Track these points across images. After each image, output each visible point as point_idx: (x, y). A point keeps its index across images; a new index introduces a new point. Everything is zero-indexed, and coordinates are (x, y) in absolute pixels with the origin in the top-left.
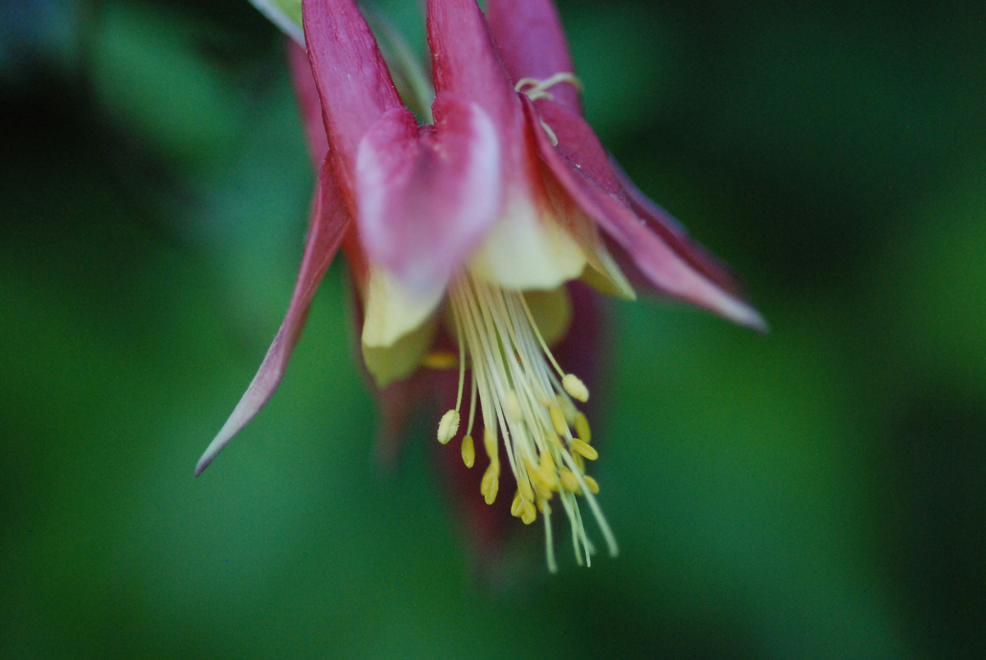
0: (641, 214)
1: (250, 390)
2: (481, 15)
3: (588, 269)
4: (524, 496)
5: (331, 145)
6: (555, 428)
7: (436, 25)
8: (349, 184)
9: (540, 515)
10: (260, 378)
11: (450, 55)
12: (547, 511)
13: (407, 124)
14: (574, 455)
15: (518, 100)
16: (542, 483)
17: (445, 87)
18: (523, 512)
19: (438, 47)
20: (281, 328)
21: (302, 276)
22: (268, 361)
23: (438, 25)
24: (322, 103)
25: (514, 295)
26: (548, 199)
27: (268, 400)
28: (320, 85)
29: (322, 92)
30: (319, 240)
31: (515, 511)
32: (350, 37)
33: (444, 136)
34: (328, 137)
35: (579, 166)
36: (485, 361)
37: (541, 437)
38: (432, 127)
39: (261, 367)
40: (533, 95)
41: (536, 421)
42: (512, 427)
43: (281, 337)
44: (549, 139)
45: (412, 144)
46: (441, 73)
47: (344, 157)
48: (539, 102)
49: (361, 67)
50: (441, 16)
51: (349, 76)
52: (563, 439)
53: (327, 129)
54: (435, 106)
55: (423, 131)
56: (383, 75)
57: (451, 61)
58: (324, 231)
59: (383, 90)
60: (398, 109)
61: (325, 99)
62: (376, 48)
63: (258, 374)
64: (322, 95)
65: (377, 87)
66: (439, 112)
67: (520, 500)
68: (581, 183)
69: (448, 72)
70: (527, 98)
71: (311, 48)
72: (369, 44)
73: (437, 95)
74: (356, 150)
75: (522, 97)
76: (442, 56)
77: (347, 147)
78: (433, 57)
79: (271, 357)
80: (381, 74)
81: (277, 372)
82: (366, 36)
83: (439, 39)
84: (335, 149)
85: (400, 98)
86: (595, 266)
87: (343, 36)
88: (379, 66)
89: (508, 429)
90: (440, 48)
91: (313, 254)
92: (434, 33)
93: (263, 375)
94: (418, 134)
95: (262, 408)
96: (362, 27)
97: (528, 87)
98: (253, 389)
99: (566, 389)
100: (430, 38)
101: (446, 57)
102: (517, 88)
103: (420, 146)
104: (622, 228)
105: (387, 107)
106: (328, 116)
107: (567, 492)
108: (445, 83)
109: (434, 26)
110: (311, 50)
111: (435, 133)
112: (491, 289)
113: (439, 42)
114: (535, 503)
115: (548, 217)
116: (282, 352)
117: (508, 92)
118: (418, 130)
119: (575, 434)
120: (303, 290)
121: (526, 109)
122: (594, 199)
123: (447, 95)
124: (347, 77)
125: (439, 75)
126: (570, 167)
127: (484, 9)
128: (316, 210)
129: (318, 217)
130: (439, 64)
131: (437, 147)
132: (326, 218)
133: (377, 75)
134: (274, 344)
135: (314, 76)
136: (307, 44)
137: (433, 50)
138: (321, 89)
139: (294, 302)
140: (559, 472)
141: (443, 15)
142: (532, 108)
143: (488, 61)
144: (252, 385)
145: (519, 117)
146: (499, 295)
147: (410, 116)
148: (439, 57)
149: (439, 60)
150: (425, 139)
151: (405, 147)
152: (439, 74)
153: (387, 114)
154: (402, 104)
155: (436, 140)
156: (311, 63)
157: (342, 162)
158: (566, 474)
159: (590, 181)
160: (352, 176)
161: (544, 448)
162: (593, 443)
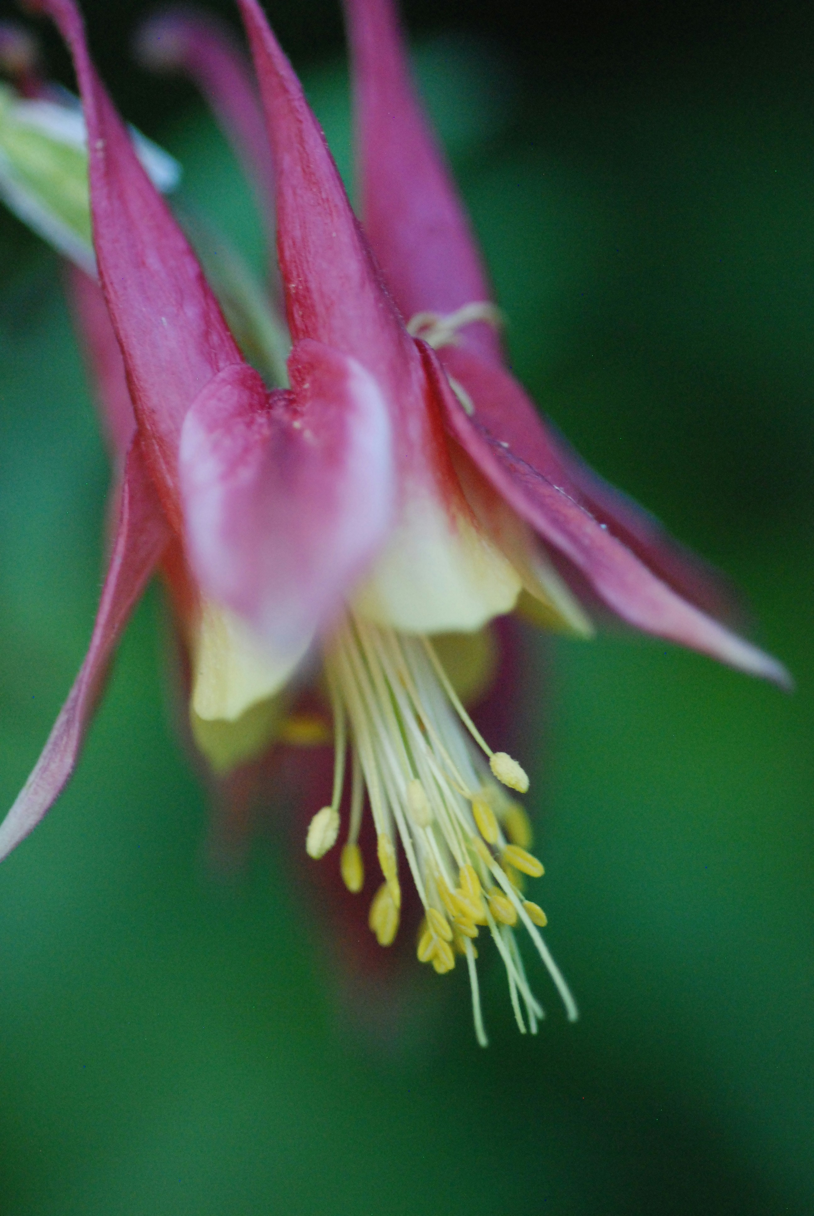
0: (601, 517)
1: (30, 786)
2: (357, 225)
3: (524, 597)
4: (437, 932)
5: (140, 422)
6: (480, 834)
7: (291, 242)
8: (170, 482)
9: (461, 960)
10: (45, 769)
11: (313, 286)
12: (471, 954)
13: (251, 389)
14: (509, 870)
15: (415, 351)
16: (464, 914)
17: (307, 333)
18: (436, 956)
19: (295, 273)
20: (73, 693)
21: (102, 619)
22: (55, 744)
23: (294, 243)
24: (125, 361)
25: (416, 641)
26: (462, 496)
27: (57, 800)
28: (122, 333)
29: (125, 344)
30: (127, 564)
31: (423, 954)
32: (163, 260)
33: (306, 407)
34: (136, 410)
35: (505, 445)
36: (374, 735)
37: (460, 844)
38: (289, 392)
39: (45, 752)
40: (433, 341)
41: (451, 821)
42: (418, 831)
43: (73, 708)
44: (461, 407)
45: (261, 419)
46: (301, 313)
47: (161, 441)
48: (444, 352)
49: (181, 306)
50: (298, 227)
51: (164, 319)
52: (492, 849)
53: (134, 400)
54: (292, 360)
55: (276, 398)
56: (213, 316)
57: (316, 296)
58: (132, 548)
59: (215, 339)
60: (238, 367)
61: (130, 355)
62: (201, 278)
63: (41, 763)
64: (126, 348)
65: (206, 334)
66: (298, 370)
67: (431, 938)
68: (510, 471)
69: (310, 311)
70: (427, 346)
71: (106, 279)
72: (191, 271)
73: (295, 346)
74: (178, 431)
75: (420, 345)
76: (301, 287)
77: (164, 426)
78: (287, 290)
79: (60, 737)
80: (212, 316)
81: (69, 760)
82: (187, 260)
83: (295, 262)
84: (146, 429)
85: (239, 351)
86: (532, 592)
87: (153, 261)
88: (207, 304)
89: (411, 835)
90: (298, 276)
91: (118, 585)
92: (287, 254)
93: (48, 764)
94: (268, 403)
95: (49, 812)
96: (181, 245)
97: (425, 328)
98: (34, 785)
99: (495, 774)
100: (282, 259)
101: (307, 289)
102: (411, 328)
103: (271, 421)
104: (573, 538)
105: (221, 364)
106: (135, 379)
107: (499, 925)
108: (306, 327)
109: (287, 243)
110: (108, 283)
111: (291, 402)
112: (382, 632)
113: (296, 267)
114: (454, 944)
115: (462, 522)
116: (75, 732)
117: (400, 337)
118: (268, 397)
119: (508, 838)
120: (105, 636)
121: (426, 362)
122: (531, 495)
123: (312, 346)
124: (161, 320)
125: (296, 316)
126: (492, 446)
127: (361, 217)
128: (121, 520)
129: (125, 529)
130: (298, 300)
131: (297, 424)
132: (136, 530)
133: (205, 316)
134: (62, 718)
135: (113, 320)
136: (101, 273)
137: (287, 278)
138: (124, 340)
139: (91, 657)
140: (488, 897)
141: (301, 226)
142: (436, 363)
143: (370, 294)
144: (32, 778)
145: (418, 375)
146: (393, 641)
147: (255, 377)
148: (296, 288)
149: (297, 293)
150: (279, 411)
151: (249, 424)
152: (298, 314)
153: (221, 375)
154: (243, 359)
155: (296, 414)
156: (107, 301)
157: (157, 447)
158: (498, 900)
159: (522, 467)
160: (173, 470)
161: (465, 861)
162: (536, 851)
